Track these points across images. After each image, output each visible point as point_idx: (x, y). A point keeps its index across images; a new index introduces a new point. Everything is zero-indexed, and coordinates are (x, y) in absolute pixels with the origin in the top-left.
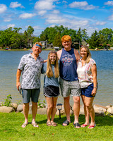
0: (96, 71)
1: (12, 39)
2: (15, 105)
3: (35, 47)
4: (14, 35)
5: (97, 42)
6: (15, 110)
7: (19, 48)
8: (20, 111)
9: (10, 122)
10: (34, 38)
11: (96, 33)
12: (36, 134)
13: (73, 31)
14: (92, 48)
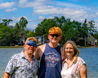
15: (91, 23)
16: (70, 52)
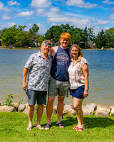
0: (87, 70)
1: (17, 37)
2: (16, 104)
3: (44, 46)
4: (19, 33)
5: (104, 41)
6: (16, 109)
7: (23, 46)
8: (22, 111)
9: (10, 122)
10: (39, 36)
11: (102, 32)
12: (37, 134)
13: (79, 30)
14: (98, 47)
15: (90, 30)
16: (75, 54)
